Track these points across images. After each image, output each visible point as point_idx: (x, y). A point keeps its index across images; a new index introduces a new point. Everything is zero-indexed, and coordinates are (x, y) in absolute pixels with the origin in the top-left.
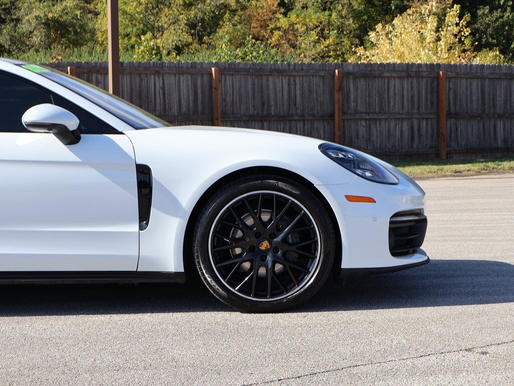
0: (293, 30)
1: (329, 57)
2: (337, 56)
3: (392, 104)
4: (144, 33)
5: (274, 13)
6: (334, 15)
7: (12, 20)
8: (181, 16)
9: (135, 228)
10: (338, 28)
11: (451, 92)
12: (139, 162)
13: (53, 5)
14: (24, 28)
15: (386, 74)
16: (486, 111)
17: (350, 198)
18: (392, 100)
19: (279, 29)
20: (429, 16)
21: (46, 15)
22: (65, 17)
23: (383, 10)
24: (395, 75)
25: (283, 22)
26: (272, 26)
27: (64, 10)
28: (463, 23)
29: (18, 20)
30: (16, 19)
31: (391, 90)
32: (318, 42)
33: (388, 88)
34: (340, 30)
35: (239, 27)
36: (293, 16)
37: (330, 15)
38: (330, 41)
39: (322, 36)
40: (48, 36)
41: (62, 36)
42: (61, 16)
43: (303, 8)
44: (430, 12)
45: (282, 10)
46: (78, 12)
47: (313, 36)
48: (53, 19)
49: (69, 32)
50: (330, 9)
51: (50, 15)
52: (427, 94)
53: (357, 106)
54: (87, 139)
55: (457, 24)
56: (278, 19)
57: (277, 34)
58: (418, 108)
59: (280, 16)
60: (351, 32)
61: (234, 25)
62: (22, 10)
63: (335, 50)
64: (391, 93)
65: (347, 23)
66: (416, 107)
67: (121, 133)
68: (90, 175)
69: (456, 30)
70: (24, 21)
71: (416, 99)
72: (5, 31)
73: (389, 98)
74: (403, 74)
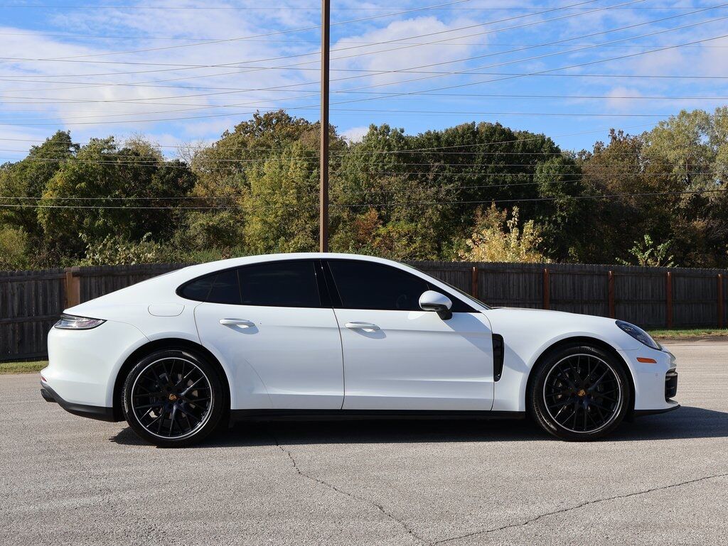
0: (389, 237)
1: (416, 256)
2: (422, 257)
3: (511, 293)
4: (279, 237)
5: (376, 223)
6: (419, 226)
7: (182, 226)
8: (308, 225)
9: (491, 379)
10: (422, 235)
11: (552, 284)
12: (494, 333)
13: (213, 216)
14: (191, 232)
15: (508, 271)
16: (576, 298)
17: (640, 360)
18: (511, 290)
19: (379, 235)
20: (513, 228)
21: (208, 223)
22: (221, 225)
23: (456, 222)
24: (514, 271)
25: (383, 231)
26: (374, 234)
27: (221, 219)
28: (536, 233)
29: (187, 227)
30: (185, 226)
31: (511, 282)
32: (408, 245)
33: (509, 281)
34: (424, 237)
35: (349, 234)
36: (390, 227)
37: (416, 225)
38: (417, 245)
39: (411, 241)
40: (208, 238)
41: (219, 238)
42: (218, 224)
43: (396, 220)
44: (513, 225)
45: (381, 222)
46: (231, 221)
47: (404, 241)
48: (213, 226)
49: (224, 236)
50: (416, 221)
51: (211, 223)
52: (535, 284)
53: (487, 294)
54: (457, 316)
55: (532, 234)
56: (379, 228)
57: (378, 239)
58: (529, 296)
59: (380, 226)
60: (431, 238)
61: (346, 232)
62: (190, 220)
63: (420, 252)
64: (511, 285)
65: (429, 232)
66: (528, 295)
67: (479, 312)
68: (460, 341)
69: (532, 238)
70: (191, 227)
71: (528, 288)
72: (177, 235)
73: (509, 288)
74: (520, 270)
